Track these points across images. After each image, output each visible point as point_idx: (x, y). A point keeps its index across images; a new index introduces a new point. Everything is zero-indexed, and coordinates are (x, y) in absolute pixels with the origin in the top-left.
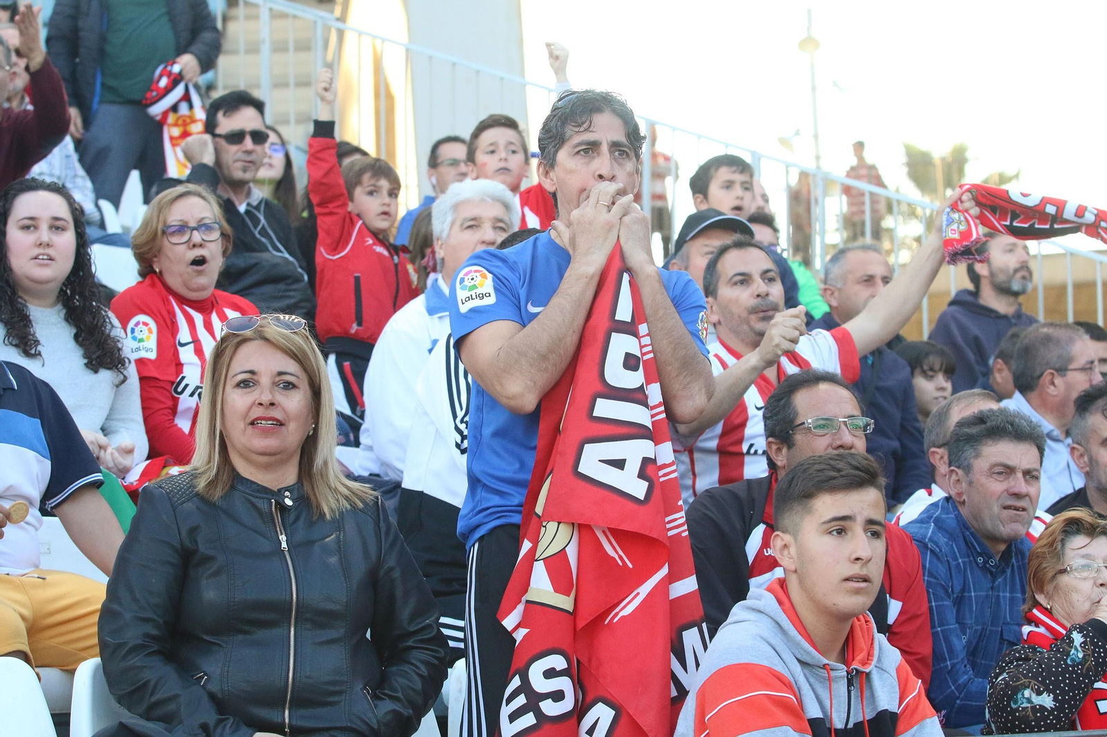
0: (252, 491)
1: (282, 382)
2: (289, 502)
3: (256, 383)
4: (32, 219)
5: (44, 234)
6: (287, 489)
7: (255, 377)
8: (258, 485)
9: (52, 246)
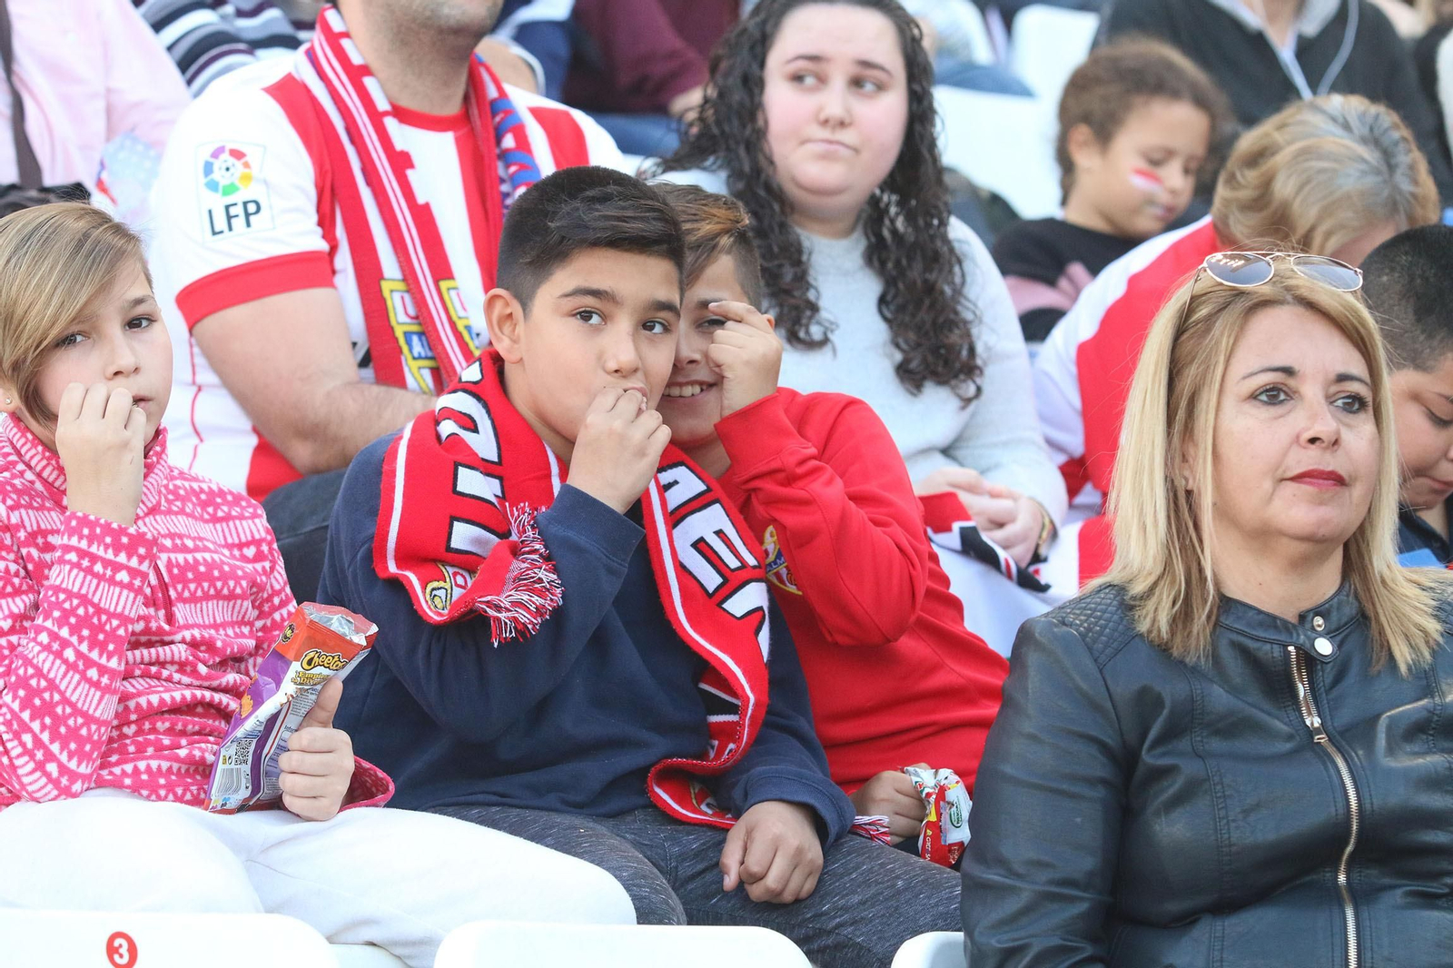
0: (1249, 625)
1: (1343, 395)
2: (1324, 647)
3: (1291, 395)
4: (814, 58)
5: (835, 99)
6: (1318, 611)
7: (1292, 382)
8: (1260, 612)
9: (850, 124)
